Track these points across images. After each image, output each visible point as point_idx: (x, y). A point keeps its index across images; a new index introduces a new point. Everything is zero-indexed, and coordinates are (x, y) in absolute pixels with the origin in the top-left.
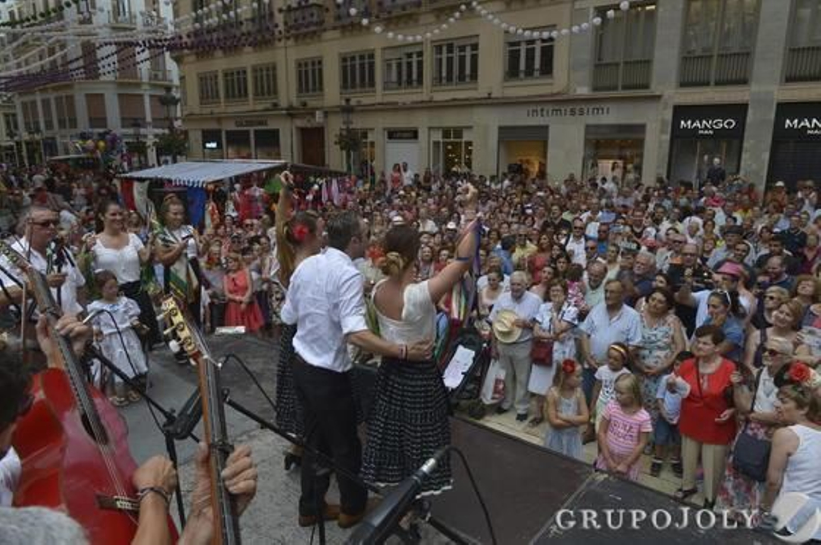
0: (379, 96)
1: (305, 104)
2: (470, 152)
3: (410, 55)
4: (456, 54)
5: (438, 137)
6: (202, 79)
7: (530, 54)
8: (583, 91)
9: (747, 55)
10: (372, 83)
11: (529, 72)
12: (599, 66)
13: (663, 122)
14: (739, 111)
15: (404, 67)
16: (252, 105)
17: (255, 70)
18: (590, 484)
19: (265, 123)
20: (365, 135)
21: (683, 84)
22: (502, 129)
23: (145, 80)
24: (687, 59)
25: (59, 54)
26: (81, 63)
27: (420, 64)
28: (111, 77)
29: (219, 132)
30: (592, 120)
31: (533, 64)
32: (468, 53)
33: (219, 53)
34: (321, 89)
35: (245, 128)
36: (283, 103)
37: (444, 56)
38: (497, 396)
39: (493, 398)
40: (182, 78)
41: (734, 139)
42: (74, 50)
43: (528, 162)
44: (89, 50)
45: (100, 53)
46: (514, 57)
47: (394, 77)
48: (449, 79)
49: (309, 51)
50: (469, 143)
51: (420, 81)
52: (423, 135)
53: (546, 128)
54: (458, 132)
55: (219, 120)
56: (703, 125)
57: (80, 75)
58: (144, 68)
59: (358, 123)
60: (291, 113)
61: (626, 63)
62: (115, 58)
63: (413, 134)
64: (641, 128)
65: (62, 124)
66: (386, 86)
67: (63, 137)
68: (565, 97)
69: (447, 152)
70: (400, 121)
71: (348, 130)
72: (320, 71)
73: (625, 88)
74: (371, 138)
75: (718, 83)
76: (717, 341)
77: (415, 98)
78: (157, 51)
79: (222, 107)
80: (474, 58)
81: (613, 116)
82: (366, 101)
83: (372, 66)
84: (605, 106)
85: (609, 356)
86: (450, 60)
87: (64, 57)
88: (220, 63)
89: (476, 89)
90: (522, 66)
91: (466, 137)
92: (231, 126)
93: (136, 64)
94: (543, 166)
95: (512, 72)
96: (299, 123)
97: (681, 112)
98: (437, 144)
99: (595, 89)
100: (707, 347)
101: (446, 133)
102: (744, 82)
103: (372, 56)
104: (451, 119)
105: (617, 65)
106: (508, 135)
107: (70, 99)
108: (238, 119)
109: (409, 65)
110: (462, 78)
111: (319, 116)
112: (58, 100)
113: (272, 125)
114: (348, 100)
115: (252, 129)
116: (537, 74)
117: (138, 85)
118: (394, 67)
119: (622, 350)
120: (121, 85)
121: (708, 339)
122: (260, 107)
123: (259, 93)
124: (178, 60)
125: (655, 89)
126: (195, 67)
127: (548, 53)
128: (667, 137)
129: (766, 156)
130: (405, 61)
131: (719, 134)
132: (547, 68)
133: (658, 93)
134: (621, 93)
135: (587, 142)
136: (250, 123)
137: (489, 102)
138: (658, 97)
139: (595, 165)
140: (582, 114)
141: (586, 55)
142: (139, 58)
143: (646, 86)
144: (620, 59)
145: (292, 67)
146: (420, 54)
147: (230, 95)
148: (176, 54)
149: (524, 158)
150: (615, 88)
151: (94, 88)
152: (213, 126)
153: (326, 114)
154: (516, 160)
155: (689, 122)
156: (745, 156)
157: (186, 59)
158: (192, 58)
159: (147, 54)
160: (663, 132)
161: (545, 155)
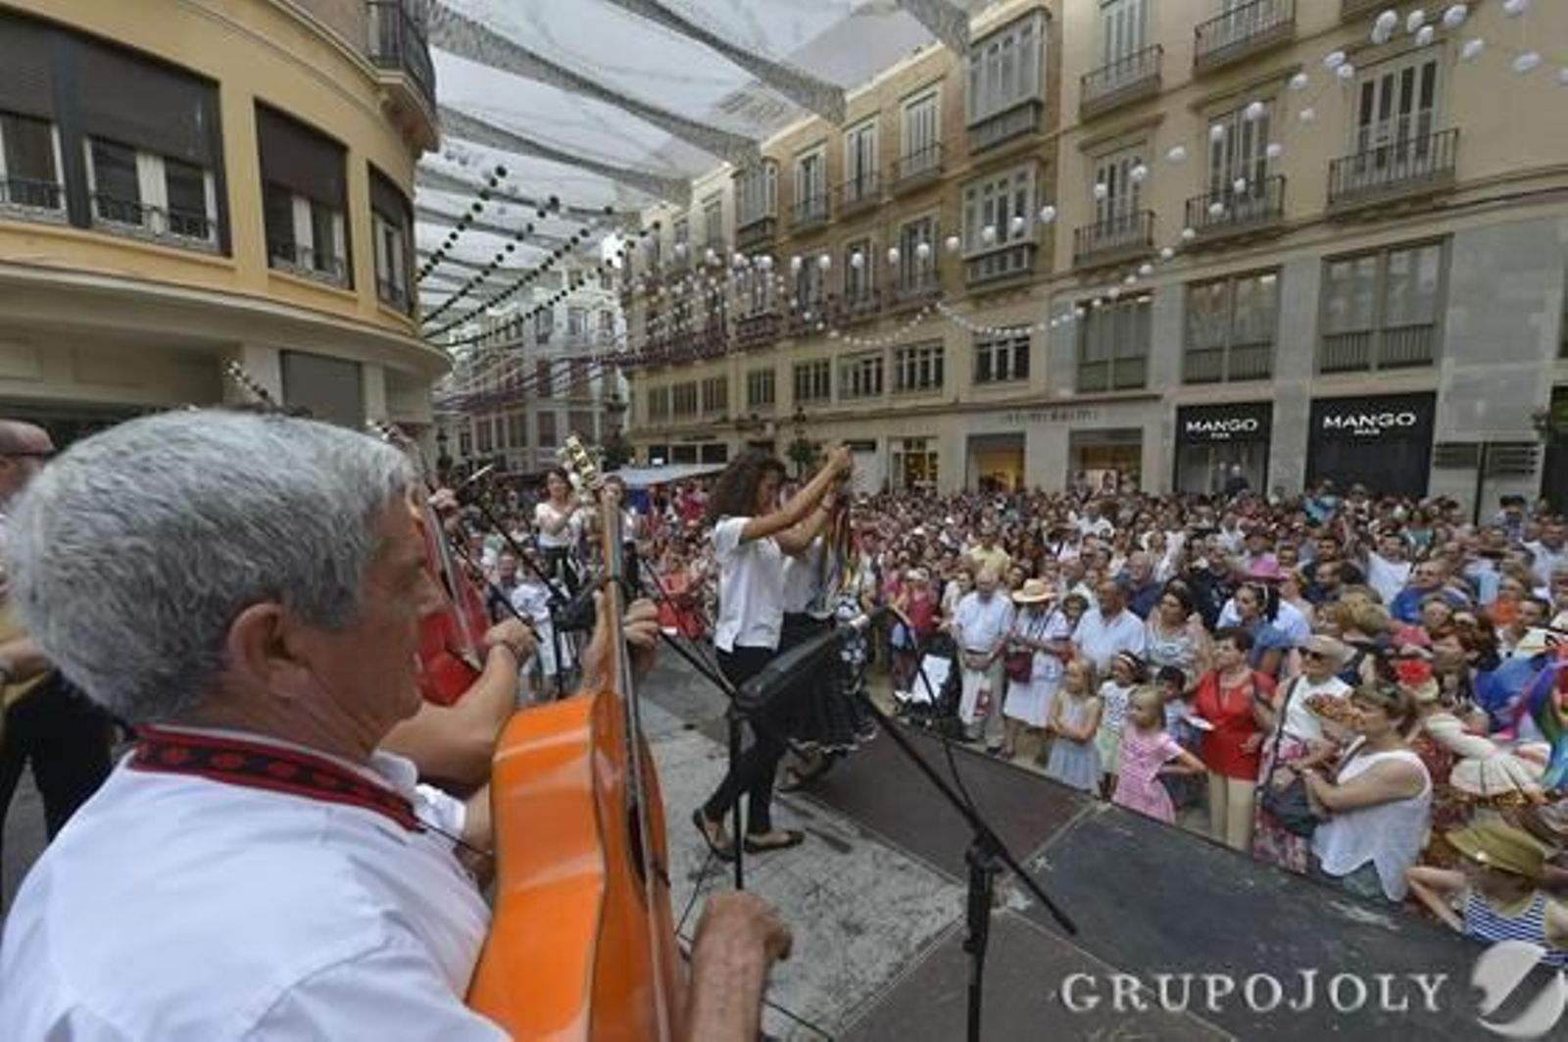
0: (835, 405)
1: (754, 417)
2: (934, 467)
3: (867, 362)
4: (918, 359)
5: (898, 447)
6: (652, 395)
7: (1003, 354)
8: (1066, 393)
9: (1267, 345)
10: (827, 393)
11: (1002, 375)
12: (1083, 365)
13: (1166, 426)
14: (1262, 410)
15: (862, 376)
16: (700, 418)
17: (705, 383)
18: (1087, 815)
19: (712, 437)
20: (818, 447)
21: (1189, 381)
22: (972, 440)
23: (596, 397)
24: (1191, 353)
25: (514, 372)
26: (535, 380)
27: (879, 372)
28: (562, 395)
29: (666, 449)
30: (1077, 424)
31: (1006, 365)
32: (932, 357)
33: (669, 368)
34: (773, 400)
35: (692, 443)
36: (733, 416)
37: (905, 362)
38: (981, 712)
39: (975, 715)
40: (632, 395)
41: (1257, 443)
42: (529, 368)
43: (1002, 475)
44: (544, 367)
45: (555, 370)
46: (984, 360)
47: (851, 386)
48: (911, 384)
49: (761, 362)
50: (934, 456)
51: (879, 389)
52: (881, 445)
53: (1021, 436)
54: (921, 443)
55: (667, 435)
56: (1216, 427)
57: (532, 394)
58: (596, 385)
59: (811, 434)
60: (740, 426)
61: (1117, 361)
62: (568, 375)
63: (872, 446)
64: (1138, 432)
65: (513, 443)
66: (843, 394)
67: (513, 454)
68: (1042, 401)
69: (908, 467)
70: (858, 432)
71: (800, 441)
72: (773, 382)
73: (1118, 388)
74: (825, 449)
75: (1233, 379)
76: (1240, 646)
77: (875, 407)
78: (608, 367)
79: (670, 422)
80: (939, 363)
81: (1103, 419)
82: (822, 411)
83: (827, 375)
84: (1091, 409)
85: (1113, 668)
86: (912, 366)
87: (519, 375)
88: (671, 378)
89: (941, 395)
90: (994, 368)
91: (930, 447)
92: (678, 442)
93: (587, 381)
94: (1019, 480)
95: (982, 375)
96: (750, 436)
97: (1185, 413)
98: (897, 455)
99: (1081, 390)
100: (1227, 654)
101: (908, 443)
102: (1266, 375)
103: (827, 364)
104: (913, 429)
105: (1106, 362)
106: (978, 445)
107: (523, 417)
108: (685, 434)
109: (868, 372)
110: (925, 384)
111: (770, 429)
112: (511, 419)
113: (720, 440)
114: (800, 409)
115: (700, 444)
116: (1010, 377)
117: (589, 403)
118: (851, 375)
119: (1128, 659)
120: (572, 403)
121: (1230, 642)
122: (710, 420)
123: (708, 407)
124: (629, 376)
125: (1152, 388)
126: (645, 383)
127: (1023, 354)
128: (1171, 442)
129: (1301, 463)
130: (862, 368)
131: (1238, 438)
132: (1022, 371)
133: (1156, 392)
134: (1111, 394)
135: (1072, 449)
136: (697, 438)
137: (956, 408)
138: (1156, 398)
139: (1082, 476)
140: (1064, 417)
141: (1068, 353)
142: (592, 374)
143: (1142, 386)
144: (1108, 355)
145: (744, 381)
146: (879, 360)
147: (679, 409)
148: (628, 369)
149: (998, 471)
150: (1104, 389)
151: (546, 406)
152: (659, 441)
153: (777, 427)
154: (988, 472)
155: (1198, 424)
156: (1273, 463)
157: (636, 376)
158: (643, 374)
159: (598, 371)
160: (1165, 436)
161: (1021, 466)
